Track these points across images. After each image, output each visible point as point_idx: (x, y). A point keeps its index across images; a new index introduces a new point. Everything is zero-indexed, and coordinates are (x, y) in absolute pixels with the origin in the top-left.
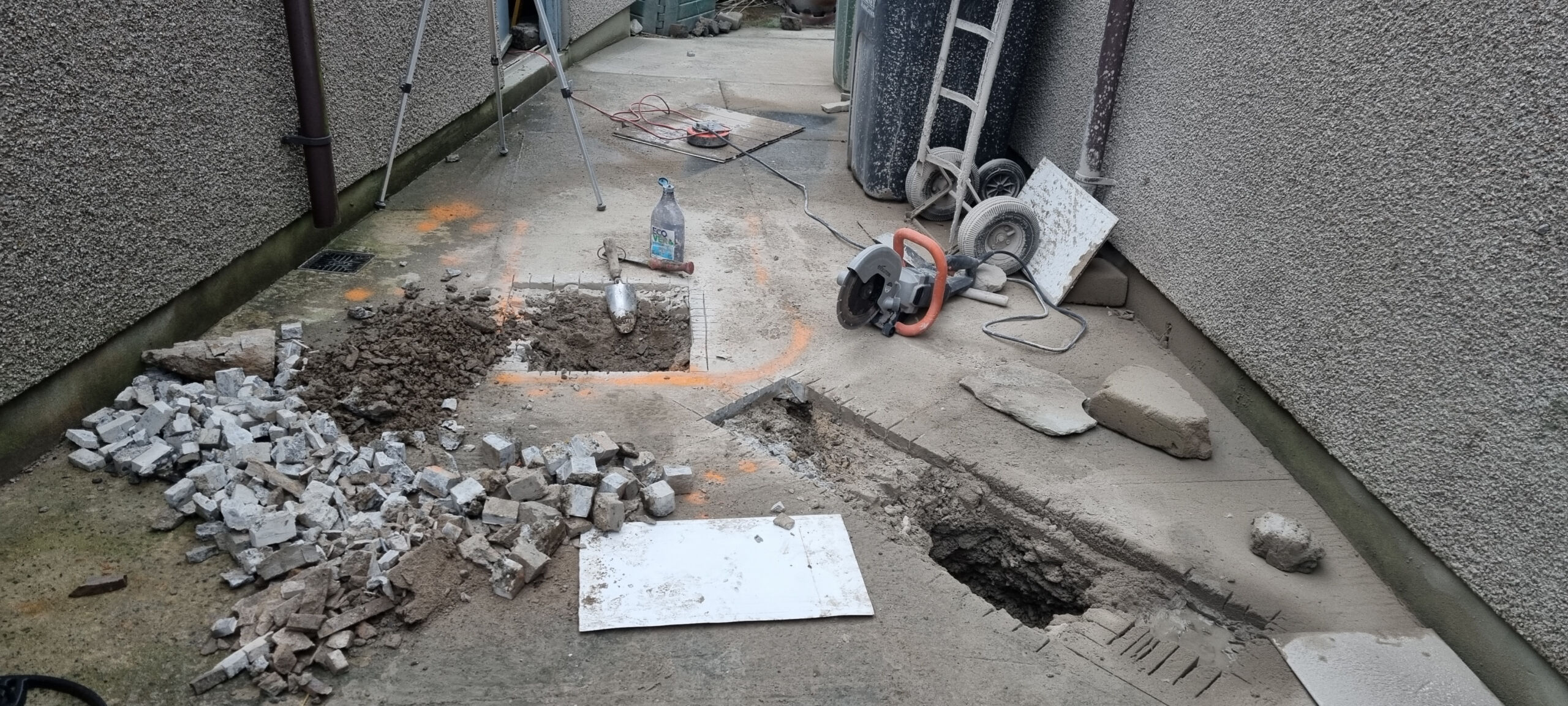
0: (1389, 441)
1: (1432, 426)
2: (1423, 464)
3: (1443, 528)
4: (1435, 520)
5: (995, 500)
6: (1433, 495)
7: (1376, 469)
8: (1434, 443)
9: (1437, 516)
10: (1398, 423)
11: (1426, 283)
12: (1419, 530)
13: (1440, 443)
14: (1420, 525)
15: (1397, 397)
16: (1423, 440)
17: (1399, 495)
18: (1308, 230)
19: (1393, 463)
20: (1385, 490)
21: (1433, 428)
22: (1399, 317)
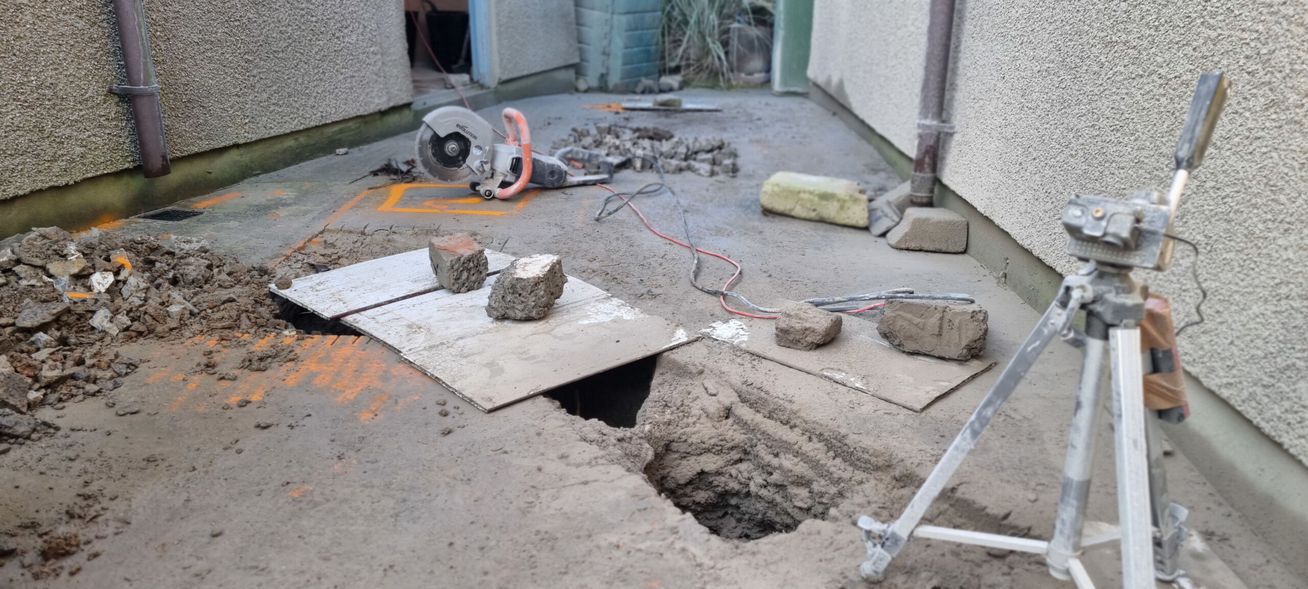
0: (1226, 315)
1: (1274, 278)
2: (1267, 333)
3: (1296, 412)
4: (1286, 404)
5: (744, 412)
6: (1282, 371)
7: (1212, 356)
8: (1279, 300)
9: (1288, 398)
10: (1234, 288)
11: (1254, 95)
12: (1268, 422)
13: (1287, 297)
14: (1268, 415)
15: (1231, 255)
16: (1266, 301)
17: (1240, 383)
18: (1127, 94)
19: (1232, 343)
20: (1225, 381)
21: (1277, 281)
22: (1228, 153)
